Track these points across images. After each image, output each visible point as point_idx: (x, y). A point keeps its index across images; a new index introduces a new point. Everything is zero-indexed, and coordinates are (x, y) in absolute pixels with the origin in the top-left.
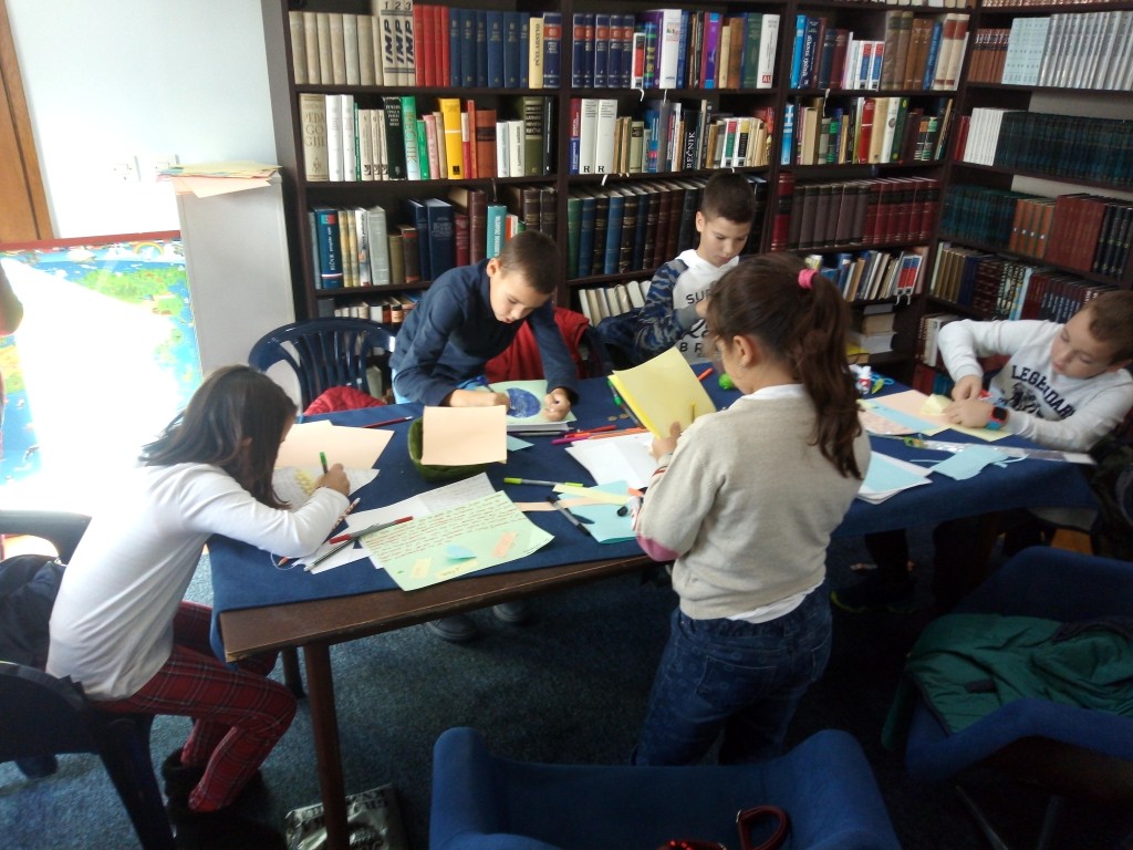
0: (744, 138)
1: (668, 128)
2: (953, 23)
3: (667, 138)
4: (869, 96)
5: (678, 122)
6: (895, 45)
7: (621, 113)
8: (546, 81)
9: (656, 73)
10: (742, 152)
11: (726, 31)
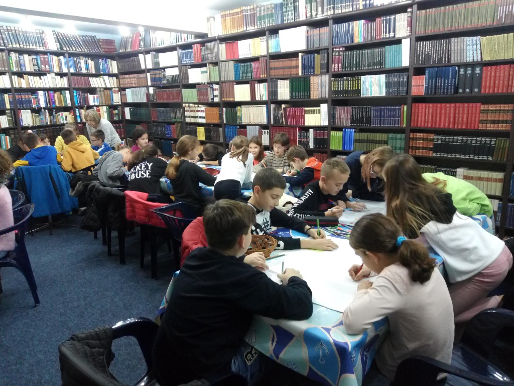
0: (66, 117)
1: (45, 115)
2: (115, 90)
3: (46, 117)
4: (97, 106)
5: (47, 113)
6: (101, 95)
7: (32, 112)
8: (11, 107)
9: (39, 104)
10: (66, 120)
11: (56, 95)
